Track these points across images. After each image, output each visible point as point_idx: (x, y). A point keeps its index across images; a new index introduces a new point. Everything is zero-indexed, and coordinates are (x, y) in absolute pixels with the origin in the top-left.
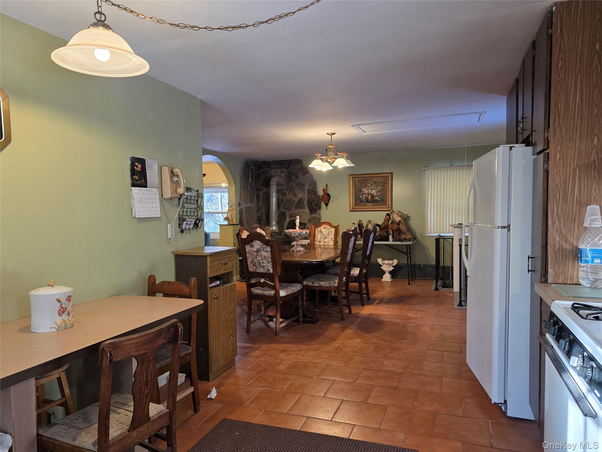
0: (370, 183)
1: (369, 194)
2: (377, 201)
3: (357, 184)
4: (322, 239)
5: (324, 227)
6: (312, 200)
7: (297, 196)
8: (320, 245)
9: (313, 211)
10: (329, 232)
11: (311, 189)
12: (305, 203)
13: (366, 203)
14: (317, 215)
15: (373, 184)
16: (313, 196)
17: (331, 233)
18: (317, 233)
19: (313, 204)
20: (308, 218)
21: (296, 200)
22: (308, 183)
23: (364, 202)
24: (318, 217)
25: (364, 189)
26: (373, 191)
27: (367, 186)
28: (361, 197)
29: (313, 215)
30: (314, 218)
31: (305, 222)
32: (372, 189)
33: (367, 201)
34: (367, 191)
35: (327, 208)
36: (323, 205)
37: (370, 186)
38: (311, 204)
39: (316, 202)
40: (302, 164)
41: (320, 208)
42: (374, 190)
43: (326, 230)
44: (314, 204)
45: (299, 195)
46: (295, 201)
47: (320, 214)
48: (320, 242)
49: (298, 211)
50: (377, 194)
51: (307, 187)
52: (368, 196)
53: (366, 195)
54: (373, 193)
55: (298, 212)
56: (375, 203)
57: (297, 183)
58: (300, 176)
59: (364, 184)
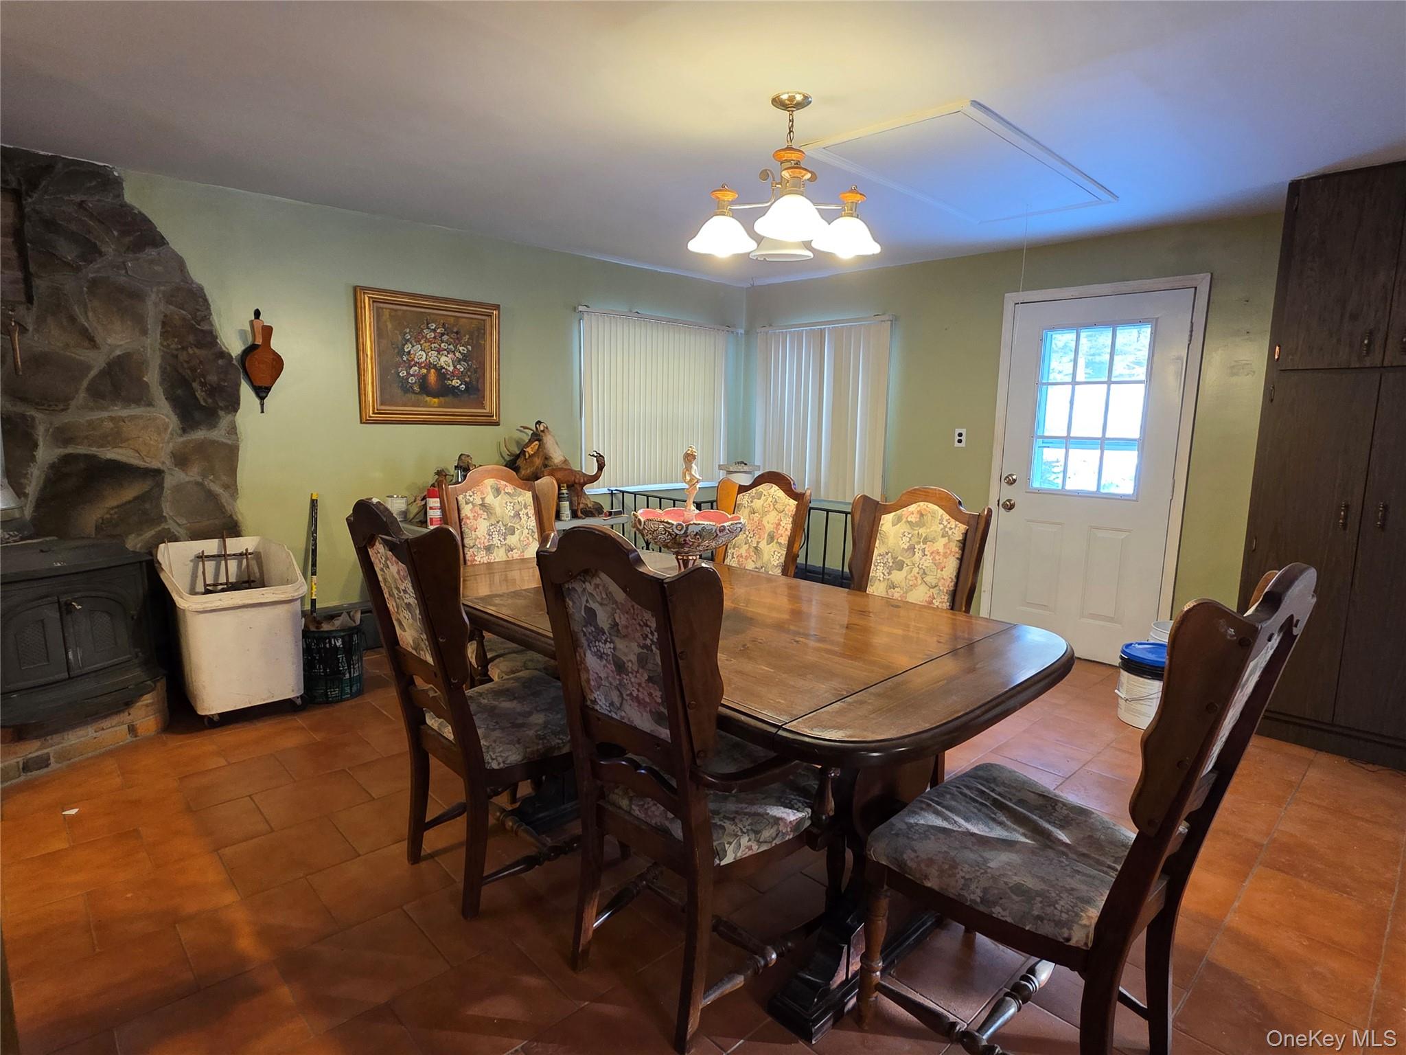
0: (434, 330)
1: (429, 366)
2: (453, 391)
3: (390, 326)
4: (495, 536)
5: (492, 487)
6: (193, 370)
7: (98, 340)
8: (489, 565)
9: (197, 415)
10: (518, 507)
11: (184, 319)
12: (153, 377)
13: (419, 397)
14: (218, 434)
15: (443, 334)
16: (197, 351)
17: (526, 508)
18: (470, 515)
19: (195, 385)
20: (171, 445)
21: (97, 361)
22: (162, 288)
23: (414, 392)
24: (226, 444)
25: (413, 346)
26: (443, 359)
27: (423, 337)
28: (403, 374)
29: (200, 434)
30: (202, 449)
31: (155, 464)
32: (439, 351)
33: (424, 388)
34: (425, 355)
35: (262, 405)
36: (246, 391)
37: (435, 337)
38: (185, 383)
39: (213, 378)
40: (120, 195)
41: (234, 404)
42: (445, 352)
43: (503, 498)
44: (203, 385)
45: (109, 341)
46: (89, 368)
47: (233, 430)
48: (489, 549)
49: (105, 414)
50: (455, 367)
51: (153, 308)
52: (429, 371)
53: (420, 368)
54: (443, 364)
55: (112, 419)
56: (449, 399)
57: (94, 284)
58: (109, 250)
59: (415, 329)
